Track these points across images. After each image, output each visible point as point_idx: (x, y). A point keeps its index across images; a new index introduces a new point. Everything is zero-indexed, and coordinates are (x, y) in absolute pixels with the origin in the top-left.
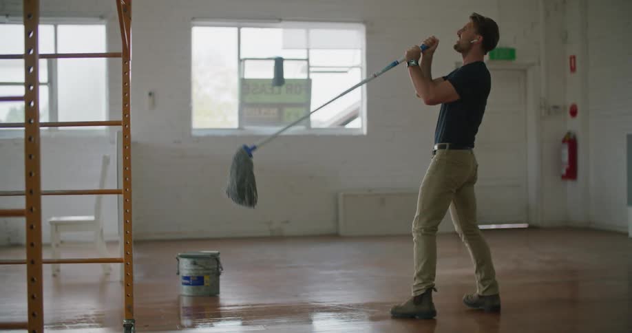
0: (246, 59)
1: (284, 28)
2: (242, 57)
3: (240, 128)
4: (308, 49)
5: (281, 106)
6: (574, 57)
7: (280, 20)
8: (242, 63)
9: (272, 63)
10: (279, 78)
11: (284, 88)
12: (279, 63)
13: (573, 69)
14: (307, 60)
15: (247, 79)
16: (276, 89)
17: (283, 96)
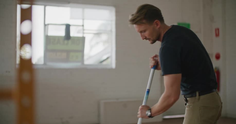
0: (48, 24)
1: (71, 7)
2: (46, 23)
3: (45, 64)
4: (83, 20)
5: (68, 52)
6: (218, 29)
7: (69, 3)
8: (47, 27)
9: (64, 27)
10: (68, 36)
11: (70, 41)
12: (68, 27)
13: (217, 35)
14: (83, 26)
15: (49, 36)
16: (66, 42)
17: (70, 46)
